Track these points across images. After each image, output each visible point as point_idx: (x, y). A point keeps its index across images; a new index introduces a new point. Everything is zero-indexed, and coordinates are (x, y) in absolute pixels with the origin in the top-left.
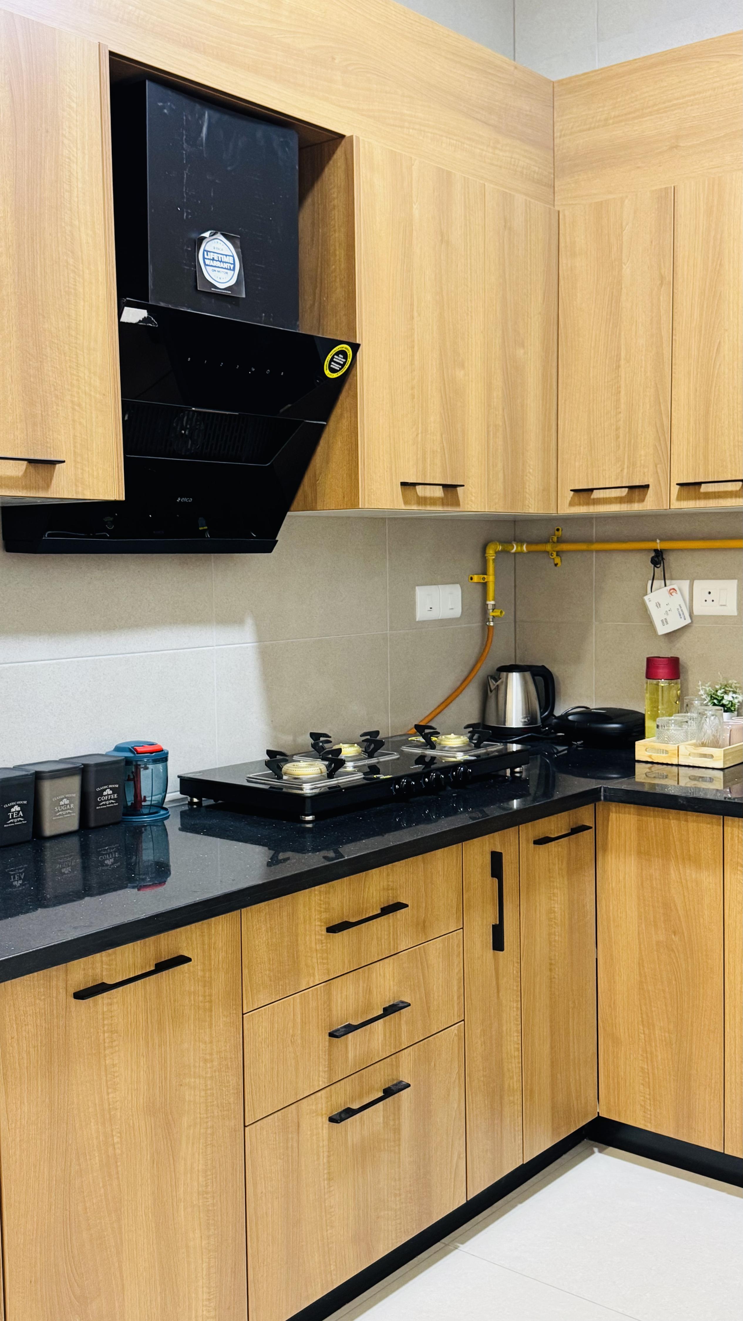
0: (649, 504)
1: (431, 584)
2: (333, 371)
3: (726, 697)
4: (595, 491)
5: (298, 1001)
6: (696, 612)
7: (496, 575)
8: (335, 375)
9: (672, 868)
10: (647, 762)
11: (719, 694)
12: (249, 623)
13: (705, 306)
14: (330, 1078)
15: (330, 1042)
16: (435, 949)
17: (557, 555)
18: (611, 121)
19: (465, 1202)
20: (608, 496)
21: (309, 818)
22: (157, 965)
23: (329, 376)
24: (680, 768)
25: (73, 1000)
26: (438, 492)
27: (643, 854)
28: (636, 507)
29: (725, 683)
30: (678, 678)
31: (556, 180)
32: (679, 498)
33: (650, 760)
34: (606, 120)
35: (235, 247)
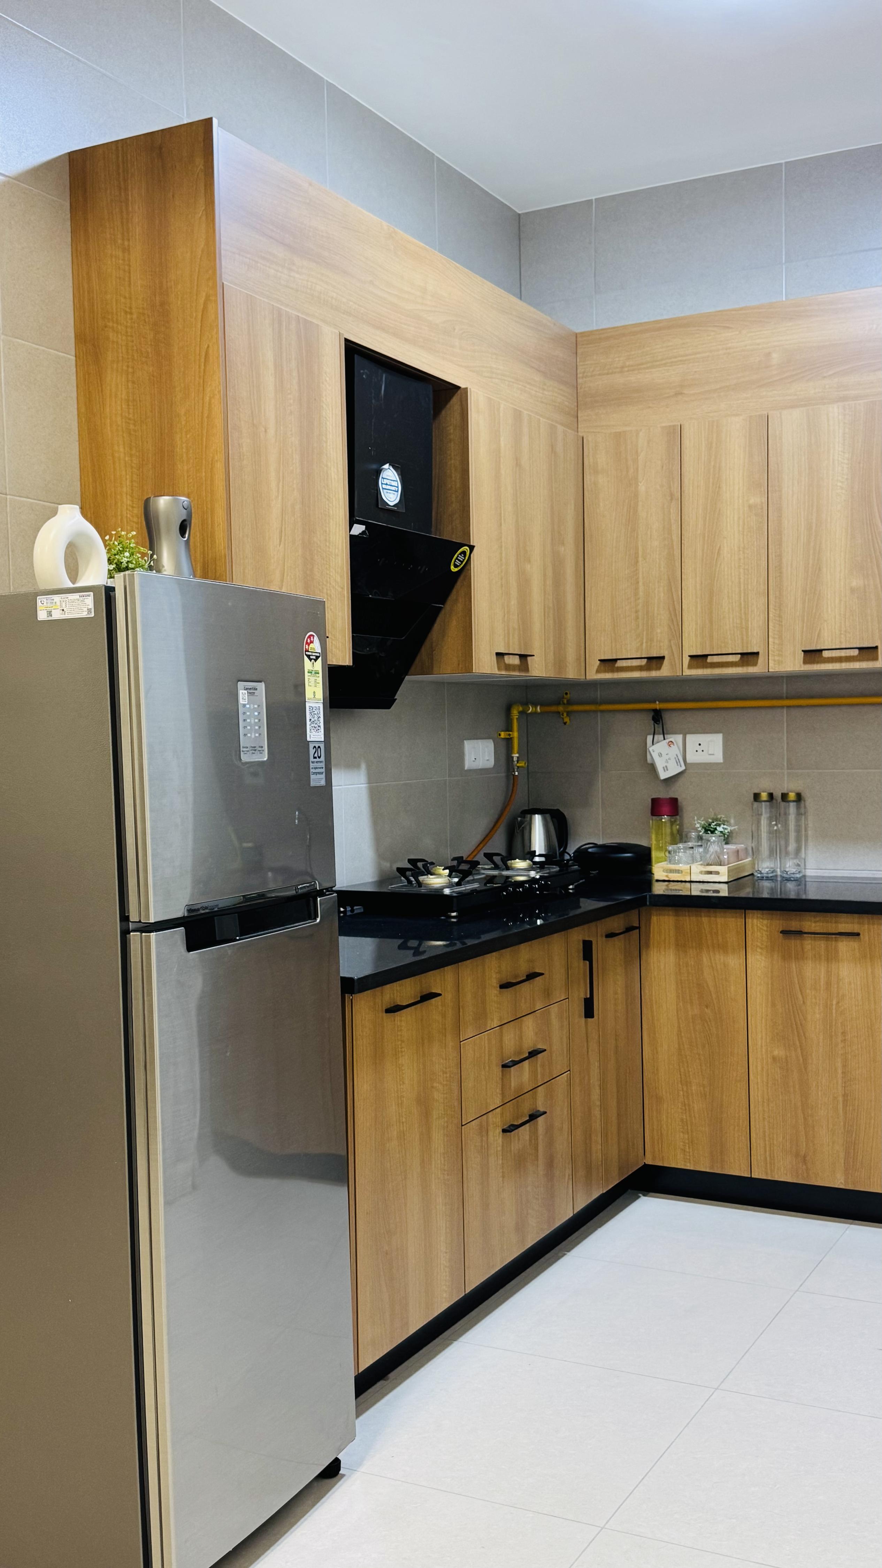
0: (665, 672)
1: (474, 739)
2: (456, 566)
3: (718, 828)
4: (618, 661)
5: (486, 1037)
6: (689, 759)
7: (518, 731)
8: (456, 570)
9: (704, 955)
10: (664, 881)
11: (712, 826)
12: (363, 766)
13: (708, 518)
14: (502, 1100)
15: (502, 1072)
16: (554, 1009)
17: (567, 715)
18: (626, 369)
19: (572, 1215)
20: (630, 665)
21: (454, 914)
22: (421, 997)
23: (453, 570)
24: (692, 884)
25: (384, 1014)
26: (516, 661)
27: (681, 946)
28: (654, 674)
29: (715, 817)
30: (677, 814)
31: (579, 412)
32: (690, 667)
33: (667, 879)
34: (622, 367)
35: (398, 475)
